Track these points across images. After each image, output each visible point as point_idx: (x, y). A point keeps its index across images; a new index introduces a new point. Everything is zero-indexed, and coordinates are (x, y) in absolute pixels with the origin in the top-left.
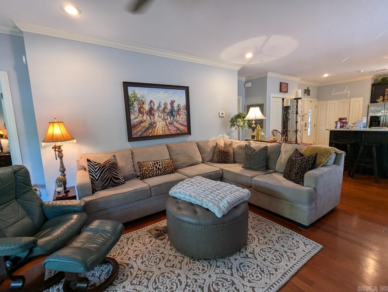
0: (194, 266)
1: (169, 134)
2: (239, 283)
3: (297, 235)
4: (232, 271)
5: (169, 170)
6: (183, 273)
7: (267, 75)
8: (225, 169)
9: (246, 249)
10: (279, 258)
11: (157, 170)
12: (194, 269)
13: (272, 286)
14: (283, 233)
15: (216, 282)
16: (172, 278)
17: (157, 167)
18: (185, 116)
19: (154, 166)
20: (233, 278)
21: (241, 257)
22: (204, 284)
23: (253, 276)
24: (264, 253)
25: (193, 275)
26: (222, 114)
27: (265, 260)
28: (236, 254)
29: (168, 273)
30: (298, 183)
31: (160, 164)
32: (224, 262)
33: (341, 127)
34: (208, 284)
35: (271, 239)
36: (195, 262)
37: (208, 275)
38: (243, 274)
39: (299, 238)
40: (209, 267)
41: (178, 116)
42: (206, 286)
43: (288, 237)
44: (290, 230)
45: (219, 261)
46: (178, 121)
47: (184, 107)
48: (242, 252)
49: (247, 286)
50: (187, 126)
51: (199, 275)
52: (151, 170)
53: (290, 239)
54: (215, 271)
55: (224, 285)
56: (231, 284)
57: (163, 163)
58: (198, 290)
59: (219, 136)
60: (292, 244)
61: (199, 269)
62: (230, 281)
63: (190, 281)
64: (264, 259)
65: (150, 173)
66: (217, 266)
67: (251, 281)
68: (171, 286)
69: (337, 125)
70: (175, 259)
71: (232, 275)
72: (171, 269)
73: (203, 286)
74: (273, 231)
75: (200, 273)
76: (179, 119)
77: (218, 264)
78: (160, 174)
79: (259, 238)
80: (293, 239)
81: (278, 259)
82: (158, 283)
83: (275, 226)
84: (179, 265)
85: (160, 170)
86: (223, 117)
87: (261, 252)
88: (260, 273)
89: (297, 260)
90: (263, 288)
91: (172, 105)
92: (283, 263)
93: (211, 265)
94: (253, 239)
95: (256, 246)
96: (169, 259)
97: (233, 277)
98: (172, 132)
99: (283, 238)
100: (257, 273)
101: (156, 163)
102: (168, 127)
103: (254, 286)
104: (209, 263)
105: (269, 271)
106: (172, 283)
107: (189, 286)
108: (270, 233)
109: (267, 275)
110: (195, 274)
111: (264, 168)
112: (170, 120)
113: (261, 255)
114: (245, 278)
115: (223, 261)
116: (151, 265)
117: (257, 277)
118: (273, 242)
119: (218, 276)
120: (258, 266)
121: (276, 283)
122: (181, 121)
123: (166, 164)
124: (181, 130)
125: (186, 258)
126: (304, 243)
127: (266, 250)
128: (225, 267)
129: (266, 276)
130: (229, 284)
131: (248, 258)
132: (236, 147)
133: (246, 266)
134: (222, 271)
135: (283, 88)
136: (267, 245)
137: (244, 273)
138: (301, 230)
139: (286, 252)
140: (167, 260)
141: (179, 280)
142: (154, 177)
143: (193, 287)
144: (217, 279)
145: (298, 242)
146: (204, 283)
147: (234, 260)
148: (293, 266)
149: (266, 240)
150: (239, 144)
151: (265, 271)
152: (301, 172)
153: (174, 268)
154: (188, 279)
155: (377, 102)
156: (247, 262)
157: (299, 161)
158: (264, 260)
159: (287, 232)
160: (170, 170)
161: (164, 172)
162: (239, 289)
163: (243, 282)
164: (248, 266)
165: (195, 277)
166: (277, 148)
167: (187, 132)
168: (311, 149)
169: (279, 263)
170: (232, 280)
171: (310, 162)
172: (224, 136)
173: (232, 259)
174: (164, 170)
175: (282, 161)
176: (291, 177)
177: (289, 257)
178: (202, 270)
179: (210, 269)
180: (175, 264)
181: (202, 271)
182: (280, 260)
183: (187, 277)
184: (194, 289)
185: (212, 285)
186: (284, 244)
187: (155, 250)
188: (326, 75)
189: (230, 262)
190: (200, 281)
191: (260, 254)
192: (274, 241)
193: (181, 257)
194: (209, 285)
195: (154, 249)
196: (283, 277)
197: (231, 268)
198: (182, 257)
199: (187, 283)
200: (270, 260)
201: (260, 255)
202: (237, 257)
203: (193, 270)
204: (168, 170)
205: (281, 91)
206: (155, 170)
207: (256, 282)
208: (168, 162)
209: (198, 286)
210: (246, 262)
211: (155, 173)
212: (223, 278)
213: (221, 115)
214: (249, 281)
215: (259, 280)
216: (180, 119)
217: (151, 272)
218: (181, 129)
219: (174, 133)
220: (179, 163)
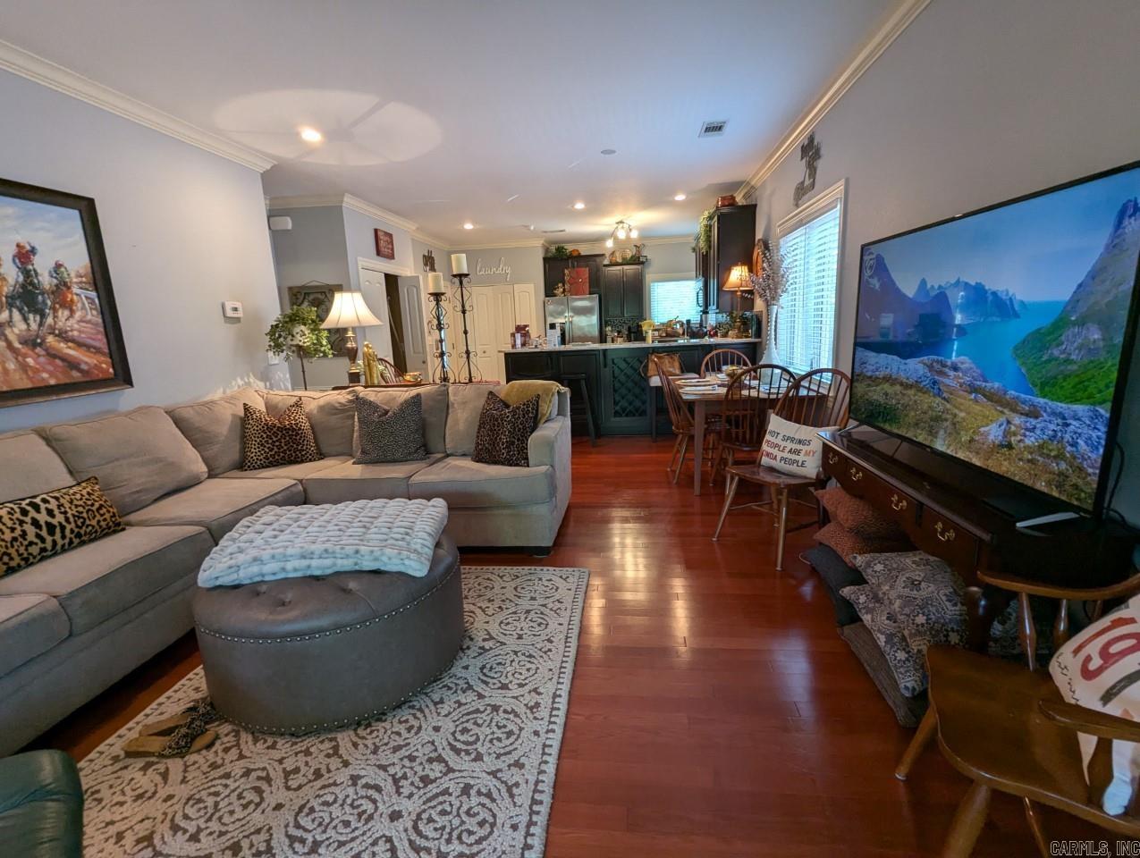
0: (378, 736)
1: (30, 386)
2: (506, 699)
3: (542, 570)
4: (474, 691)
5: (99, 522)
6: (362, 766)
7: (342, 201)
8: (309, 477)
9: (472, 639)
10: (540, 620)
11: (44, 533)
12: (386, 741)
13: (561, 667)
14: (518, 577)
15: (460, 728)
16: (341, 797)
17: (42, 523)
18: (94, 312)
19: (22, 523)
20: (487, 701)
21: (474, 658)
22: (436, 750)
23: (521, 674)
24: (510, 626)
25: (394, 752)
26: (235, 309)
27: (520, 637)
28: (458, 658)
29: (318, 796)
30: (517, 465)
31: (50, 506)
32: (444, 686)
33: (523, 345)
34: (445, 743)
35: (504, 598)
36: (373, 728)
37: (430, 729)
38: (500, 682)
39: (547, 573)
40: (419, 714)
41: (63, 314)
42: (443, 749)
43: (530, 580)
44: (526, 568)
45: (432, 691)
46: (66, 332)
47: (85, 276)
48: (468, 648)
49: (523, 696)
50: (107, 351)
51: (409, 744)
52: (15, 539)
53: (536, 582)
54: (439, 714)
55: (480, 721)
56: (492, 712)
57: (62, 500)
58: (431, 769)
59: (234, 383)
60: (545, 589)
61: (399, 734)
62: (486, 709)
63: (398, 768)
64: (517, 636)
65: (12, 551)
66: (436, 704)
67: (524, 683)
68: (356, 811)
69: (515, 341)
70: (309, 759)
71: (481, 696)
72: (319, 783)
73: (436, 754)
74: (498, 583)
75: (405, 739)
76: (69, 323)
77: (436, 697)
78: (63, 546)
79: (480, 608)
80: (540, 579)
81: (541, 623)
82: (305, 835)
83: (494, 571)
84: (335, 763)
85: (58, 530)
86: (238, 320)
87: (505, 627)
88: (529, 662)
89: (569, 607)
90: (551, 679)
91: (22, 263)
92: (553, 625)
93: (421, 710)
94: (471, 614)
95: (488, 622)
96: (288, 769)
97: (486, 699)
98: (43, 379)
99: (524, 586)
100: (524, 665)
101: (29, 508)
102: (20, 358)
103: (535, 686)
104: (413, 707)
105: (540, 650)
106: (351, 805)
107: (405, 777)
108: (493, 588)
109: (541, 657)
110: (396, 749)
111: (421, 452)
112: (24, 327)
113: (508, 632)
114: (510, 685)
115: (440, 686)
116: (238, 820)
117: (528, 670)
118: (511, 601)
119: (455, 715)
120: (516, 653)
121: (564, 659)
122: (80, 331)
123: (81, 503)
124: (84, 367)
125: (339, 736)
126: (561, 577)
127: (510, 620)
128: (456, 692)
129: (541, 660)
130: (488, 715)
131: (488, 650)
132: (315, 412)
133: (495, 666)
134: (455, 702)
135: (383, 245)
136: (505, 610)
137: (500, 679)
138: (541, 559)
139: (544, 606)
140: (283, 775)
141: (367, 786)
142: (32, 564)
143: (416, 773)
144: (458, 723)
145: (551, 580)
146: (434, 748)
147: (463, 671)
148: (570, 621)
149: (497, 603)
150: (322, 402)
151: (534, 654)
152: (518, 440)
153: (327, 776)
154: (388, 769)
155: (555, 295)
156: (493, 659)
157: (508, 417)
158: (518, 638)
159: (524, 572)
160: (103, 524)
161: (79, 535)
162: (513, 710)
163: (510, 694)
164: (500, 664)
165: (404, 752)
166: (440, 397)
167: (112, 376)
168: (518, 390)
169: (546, 628)
170: (489, 705)
171: (530, 415)
172: (249, 383)
173: (457, 670)
174: (77, 526)
175: (461, 426)
176: (499, 456)
177: (555, 611)
178: (406, 731)
179: (425, 716)
180: (318, 766)
181: (409, 732)
182: (545, 622)
183: (384, 768)
184: (421, 773)
185: (456, 739)
186: (532, 594)
187: (212, 780)
188: (468, 226)
189: (458, 679)
190: (422, 753)
191: (505, 632)
192: (513, 598)
193: (322, 742)
194: (450, 744)
195: (206, 781)
196: (568, 644)
197: (470, 687)
198: (326, 742)
199: (393, 776)
200: (530, 633)
201: (505, 635)
202: (465, 661)
203: (382, 745)
204: (94, 522)
205: (379, 253)
206: (31, 537)
207: (532, 678)
208: (84, 492)
209: (424, 762)
210: (488, 659)
211: (35, 550)
212: (468, 714)
213: (230, 313)
214: (521, 685)
215: (536, 673)
216: (76, 326)
217: (258, 831)
218: (86, 363)
219: (52, 382)
220: (123, 491)
